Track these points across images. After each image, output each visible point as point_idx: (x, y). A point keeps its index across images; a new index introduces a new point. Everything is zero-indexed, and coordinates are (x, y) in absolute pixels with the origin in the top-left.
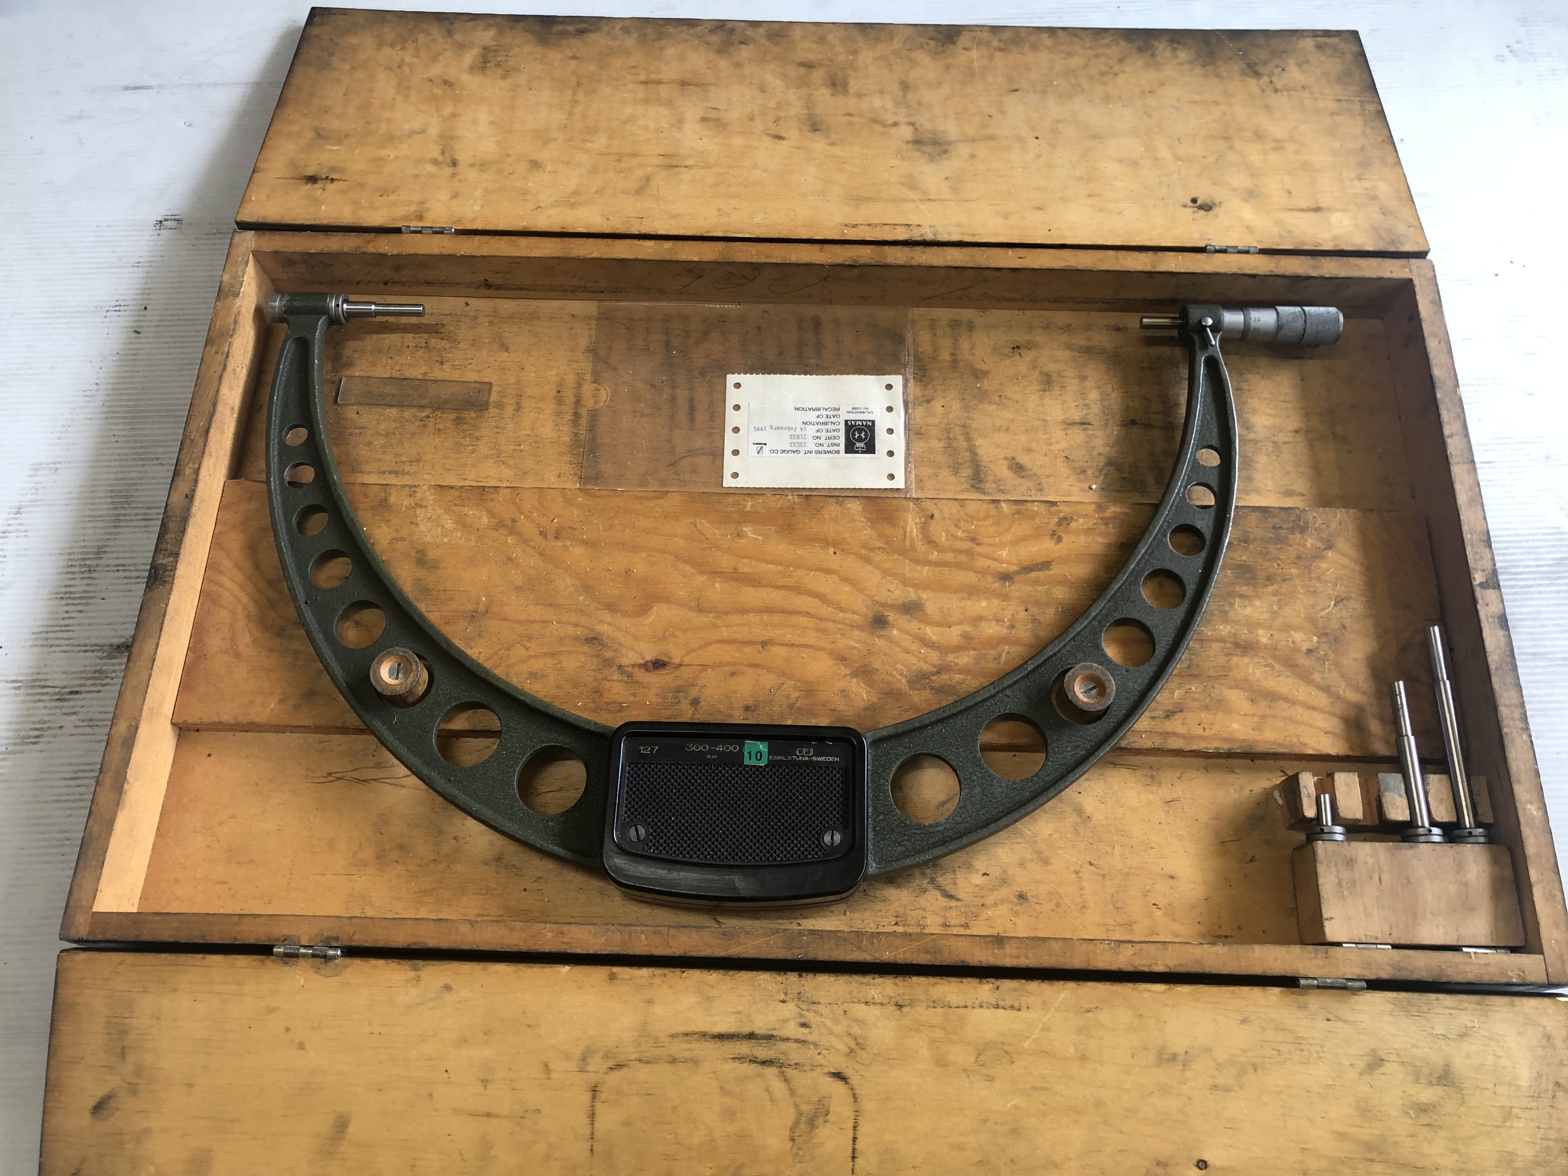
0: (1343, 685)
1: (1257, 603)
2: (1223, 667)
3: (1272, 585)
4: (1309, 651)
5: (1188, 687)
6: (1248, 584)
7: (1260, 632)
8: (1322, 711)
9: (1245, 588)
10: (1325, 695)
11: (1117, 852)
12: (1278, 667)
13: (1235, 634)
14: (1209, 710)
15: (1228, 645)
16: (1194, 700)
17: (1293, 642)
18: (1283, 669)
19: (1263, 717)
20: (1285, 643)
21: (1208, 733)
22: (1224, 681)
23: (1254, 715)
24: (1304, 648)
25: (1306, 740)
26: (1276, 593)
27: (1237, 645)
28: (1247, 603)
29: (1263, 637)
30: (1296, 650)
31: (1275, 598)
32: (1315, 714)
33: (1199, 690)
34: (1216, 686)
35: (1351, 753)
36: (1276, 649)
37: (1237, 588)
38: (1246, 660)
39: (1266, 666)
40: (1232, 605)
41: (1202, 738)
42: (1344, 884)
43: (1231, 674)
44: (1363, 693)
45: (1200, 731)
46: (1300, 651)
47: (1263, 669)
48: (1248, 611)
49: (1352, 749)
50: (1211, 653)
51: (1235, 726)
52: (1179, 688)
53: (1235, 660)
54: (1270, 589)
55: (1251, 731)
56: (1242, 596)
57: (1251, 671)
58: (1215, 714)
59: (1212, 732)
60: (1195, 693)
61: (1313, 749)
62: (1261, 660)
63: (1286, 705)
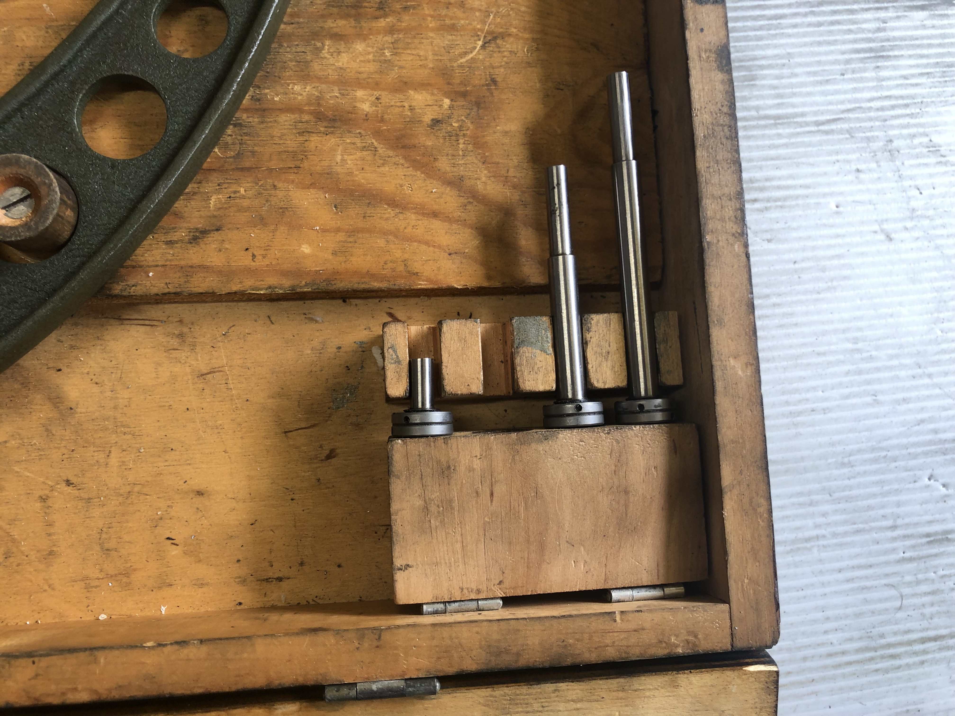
0: (484, 174)
1: (359, 47)
2: (294, 154)
3: (385, 16)
4: (436, 122)
5: (234, 188)
6: (347, 16)
7: (360, 93)
8: (449, 219)
9: (342, 23)
10: (455, 193)
11: (114, 461)
12: (382, 150)
13: (318, 98)
14: (265, 225)
15: (306, 117)
16: (241, 210)
17: (411, 108)
18: (391, 153)
19: (353, 232)
20: (397, 110)
21: (260, 262)
22: (292, 177)
23: (338, 230)
24: (427, 119)
25: (417, 267)
26: (391, 30)
27: (319, 117)
28: (342, 46)
29: (363, 101)
30: (415, 121)
31: (389, 39)
32: (436, 224)
33: (250, 193)
34: (280, 185)
35: (485, 284)
36: (382, 120)
37: (330, 23)
38: (332, 141)
39: (364, 148)
40: (319, 50)
41: (249, 271)
42: (433, 508)
43: (306, 164)
44: (515, 187)
45: (246, 261)
46: (420, 122)
47: (359, 154)
48: (344, 60)
49: (489, 277)
50: (276, 132)
51: (306, 249)
52: (218, 192)
53: (315, 140)
54: (382, 23)
55: (330, 257)
56: (337, 37)
57: (339, 158)
58: (274, 231)
59: (267, 262)
60: (244, 197)
61: (428, 280)
62: (358, 141)
63: (390, 212)
